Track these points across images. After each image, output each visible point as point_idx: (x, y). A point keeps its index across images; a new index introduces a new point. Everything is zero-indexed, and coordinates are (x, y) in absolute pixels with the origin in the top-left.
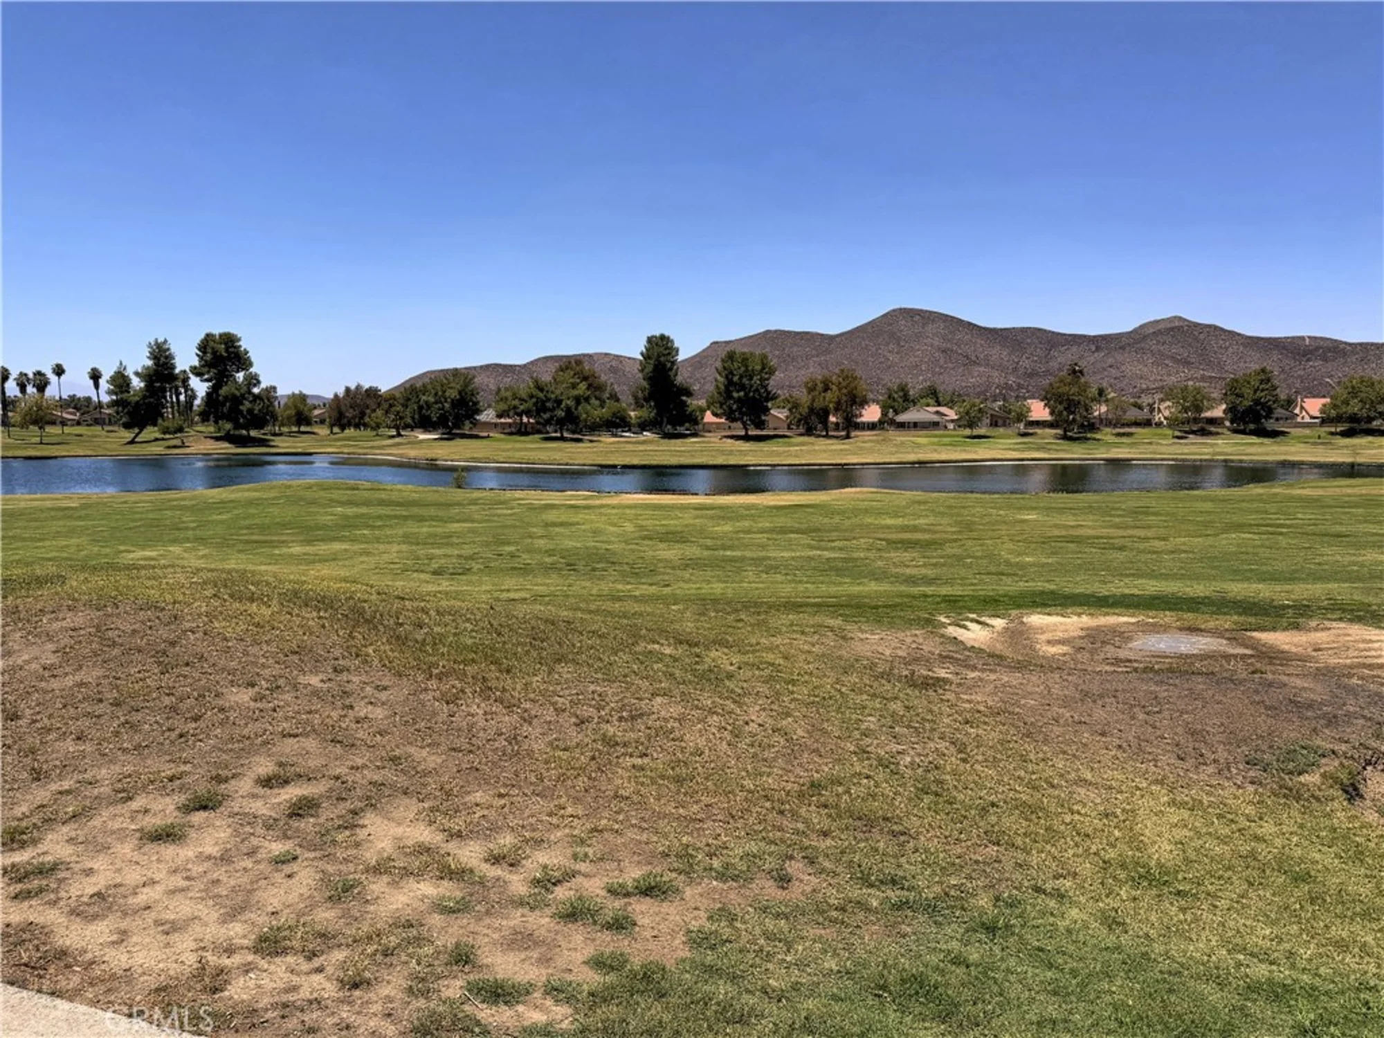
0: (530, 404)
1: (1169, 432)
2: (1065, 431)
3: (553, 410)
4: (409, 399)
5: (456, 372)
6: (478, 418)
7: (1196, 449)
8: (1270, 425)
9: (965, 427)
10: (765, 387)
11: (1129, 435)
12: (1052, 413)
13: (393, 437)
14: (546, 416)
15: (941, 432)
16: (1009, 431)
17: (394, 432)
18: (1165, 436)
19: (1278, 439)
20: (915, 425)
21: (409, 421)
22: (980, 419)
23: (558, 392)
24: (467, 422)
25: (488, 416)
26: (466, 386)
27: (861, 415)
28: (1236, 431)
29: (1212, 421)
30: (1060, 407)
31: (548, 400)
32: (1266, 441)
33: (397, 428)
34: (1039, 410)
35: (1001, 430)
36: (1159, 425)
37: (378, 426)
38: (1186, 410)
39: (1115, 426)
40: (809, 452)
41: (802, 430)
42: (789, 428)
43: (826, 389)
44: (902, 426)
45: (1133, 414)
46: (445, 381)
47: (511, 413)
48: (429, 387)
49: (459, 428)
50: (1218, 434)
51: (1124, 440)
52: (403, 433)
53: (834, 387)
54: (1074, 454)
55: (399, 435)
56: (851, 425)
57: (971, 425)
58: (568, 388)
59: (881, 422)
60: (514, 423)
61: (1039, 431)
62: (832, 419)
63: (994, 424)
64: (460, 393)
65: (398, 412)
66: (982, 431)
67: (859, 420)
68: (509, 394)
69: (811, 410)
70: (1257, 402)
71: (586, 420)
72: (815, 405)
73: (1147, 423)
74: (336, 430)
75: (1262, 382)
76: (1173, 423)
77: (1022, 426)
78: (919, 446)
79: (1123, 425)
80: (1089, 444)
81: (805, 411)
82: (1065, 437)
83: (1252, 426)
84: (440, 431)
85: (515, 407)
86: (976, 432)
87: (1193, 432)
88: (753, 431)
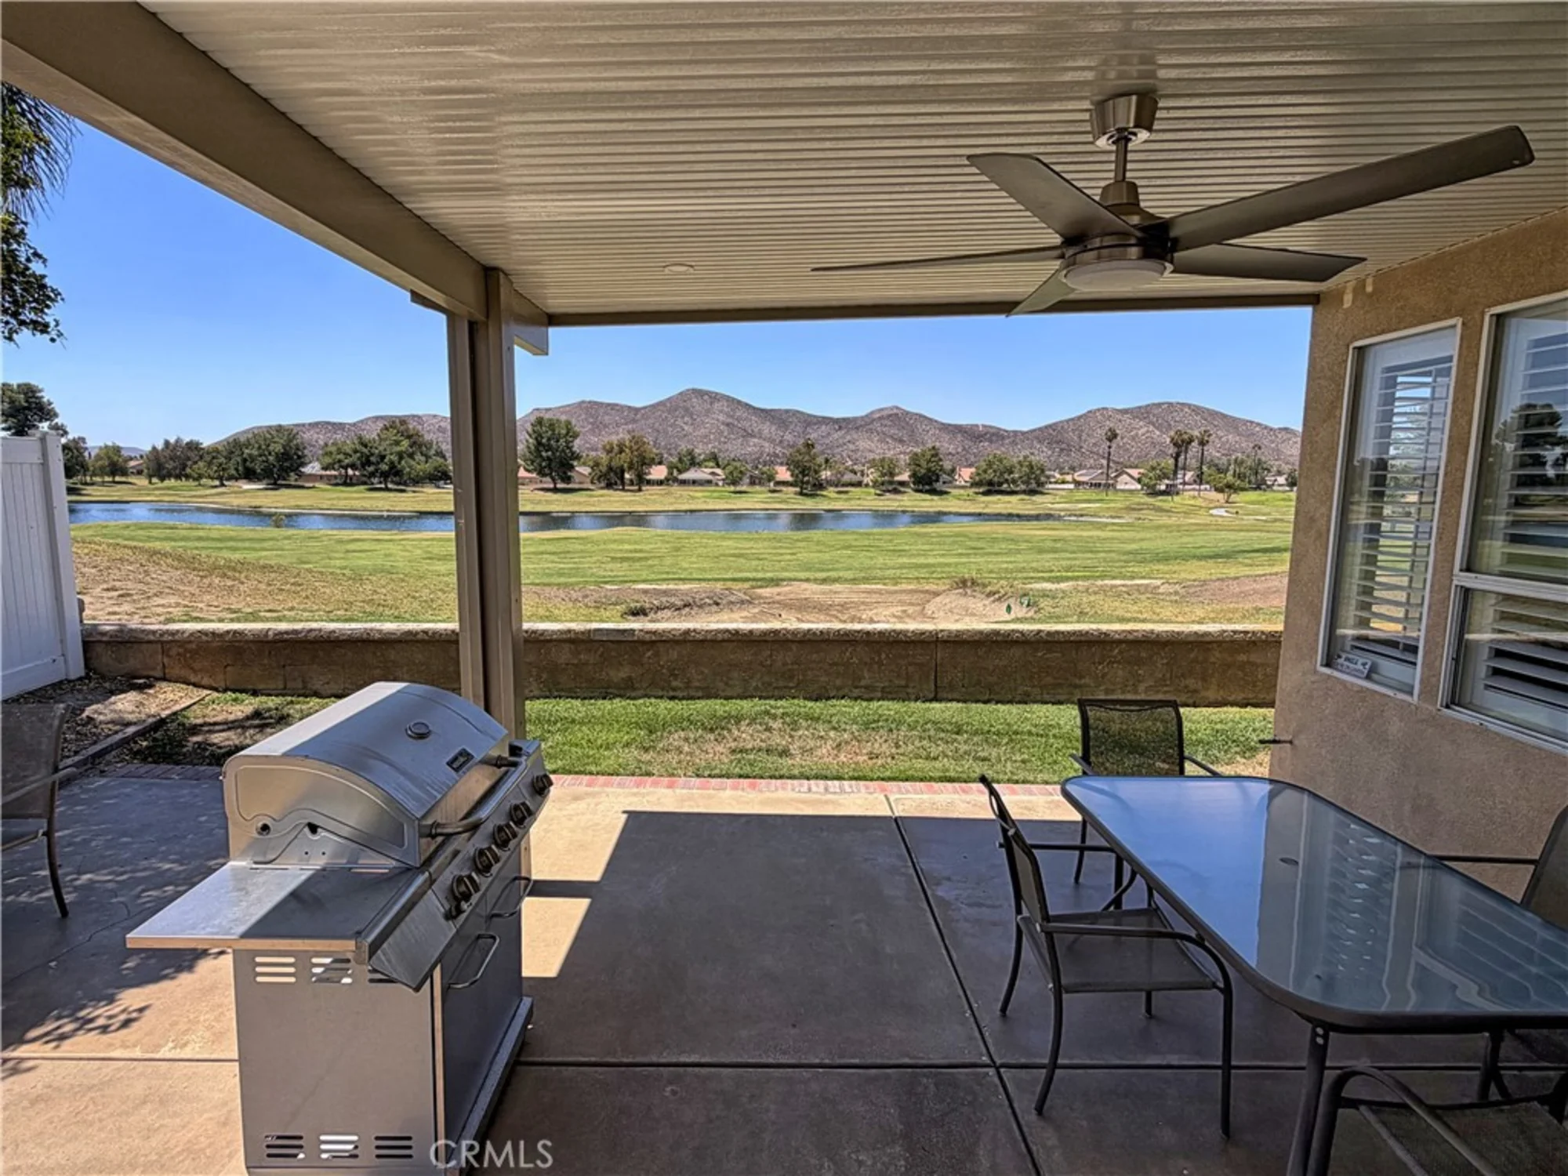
0: (355, 458)
1: (872, 491)
2: (802, 488)
3: (378, 463)
4: (232, 452)
5: (279, 429)
6: (303, 470)
7: (891, 502)
8: (938, 486)
9: (729, 484)
10: (570, 448)
11: (846, 492)
12: (792, 475)
13: (216, 487)
14: (371, 469)
15: (713, 488)
16: (763, 489)
17: (217, 483)
18: (869, 494)
19: (945, 496)
20: (694, 482)
21: (233, 472)
22: (741, 479)
23: (381, 448)
24: (292, 474)
25: (313, 468)
26: (291, 441)
27: (649, 473)
28: (917, 491)
29: (902, 484)
30: (797, 472)
31: (372, 454)
32: (935, 498)
33: (221, 478)
34: (783, 474)
35: (757, 488)
36: (867, 485)
37: (200, 477)
38: (883, 475)
39: (837, 486)
40: (605, 502)
41: (603, 485)
42: (592, 483)
43: (621, 451)
44: (684, 482)
45: (848, 477)
46: (268, 436)
47: (336, 466)
48: (253, 441)
49: (285, 479)
50: (905, 492)
51: (842, 496)
52: (226, 483)
53: (627, 450)
54: (808, 505)
55: (222, 485)
56: (641, 481)
57: (734, 483)
58: (391, 445)
59: (667, 479)
60: (340, 474)
61: (784, 489)
62: (627, 476)
63: (752, 483)
64: (284, 447)
65: (221, 464)
66: (744, 488)
67: (648, 477)
68: (333, 449)
69: (610, 469)
70: (929, 470)
71: (409, 473)
72: (613, 464)
73: (859, 484)
74: (154, 480)
75: (933, 456)
76: (876, 484)
77: (772, 484)
78: (693, 498)
79: (844, 485)
80: (818, 499)
81: (604, 469)
82: (801, 494)
83: (927, 487)
84: (265, 482)
85: (340, 461)
86: (738, 488)
87: (889, 491)
88: (560, 485)
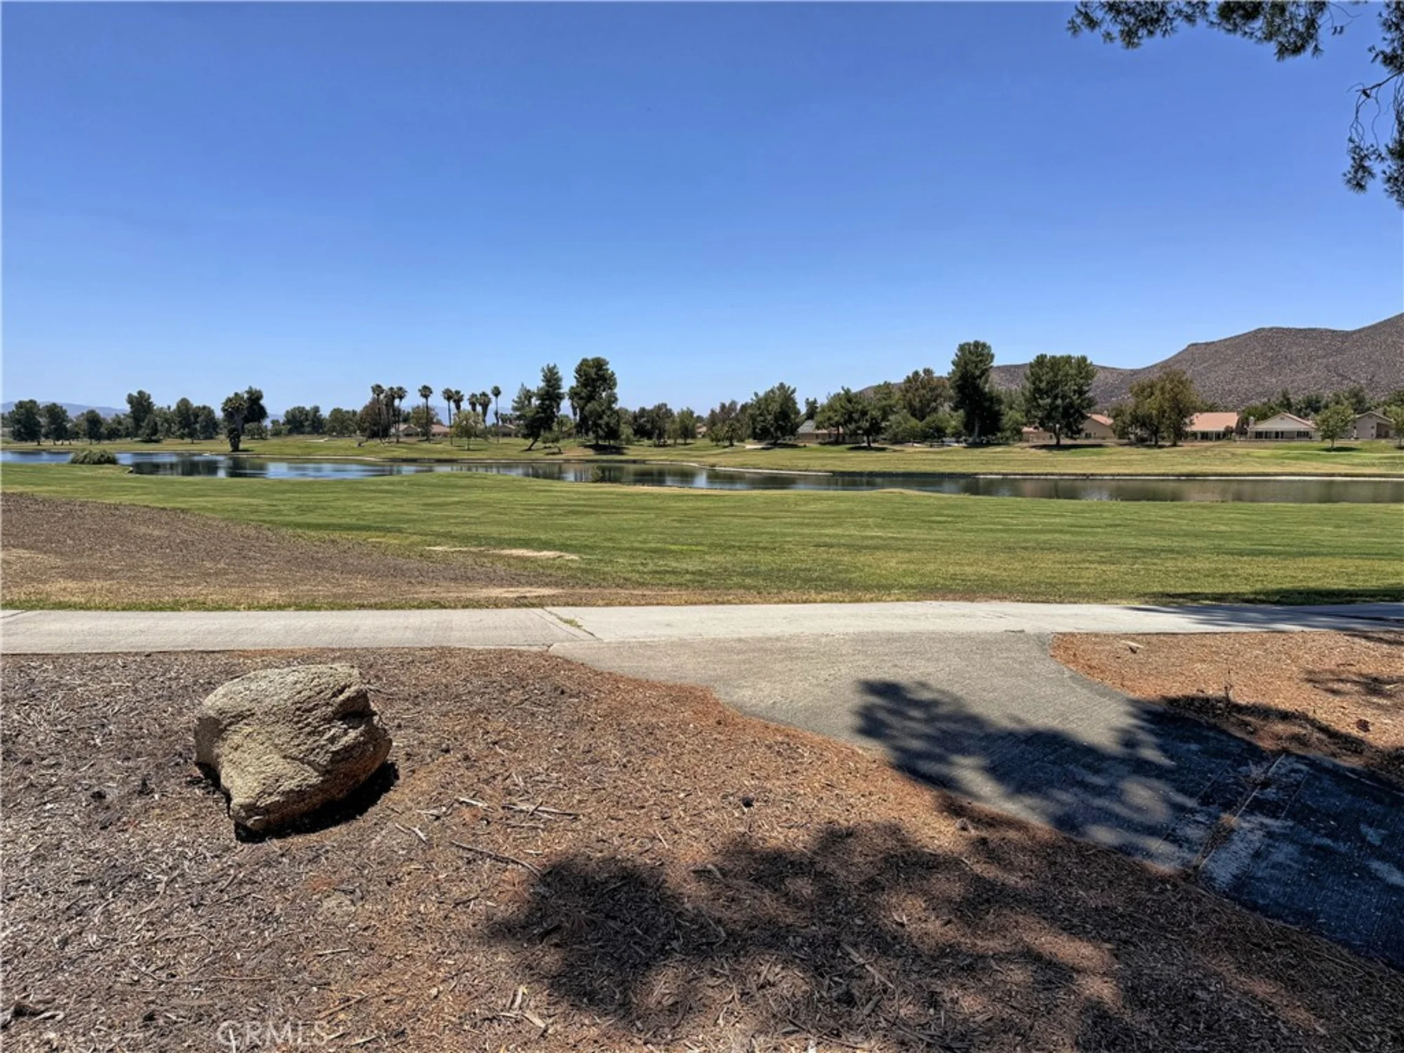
3: (861, 420)
6: (797, 429)
9: (1325, 437)
10: (1082, 393)
13: (725, 447)
17: (727, 443)
20: (1279, 435)
22: (1352, 428)
23: (867, 403)
24: (789, 434)
25: (807, 427)
31: (856, 411)
33: (730, 439)
41: (1132, 440)
42: (1114, 436)
44: (1259, 436)
49: (781, 439)
53: (1158, 394)
55: (732, 445)
59: (1230, 431)
60: (831, 433)
63: (1384, 435)
64: (781, 406)
68: (826, 406)
69: (1135, 416)
84: (765, 441)
88: (1065, 441)
